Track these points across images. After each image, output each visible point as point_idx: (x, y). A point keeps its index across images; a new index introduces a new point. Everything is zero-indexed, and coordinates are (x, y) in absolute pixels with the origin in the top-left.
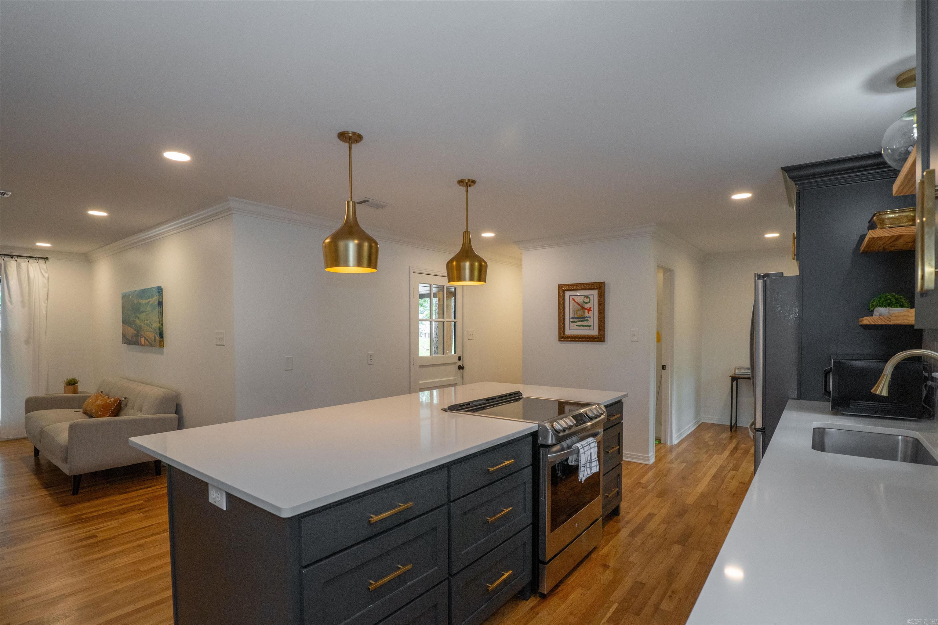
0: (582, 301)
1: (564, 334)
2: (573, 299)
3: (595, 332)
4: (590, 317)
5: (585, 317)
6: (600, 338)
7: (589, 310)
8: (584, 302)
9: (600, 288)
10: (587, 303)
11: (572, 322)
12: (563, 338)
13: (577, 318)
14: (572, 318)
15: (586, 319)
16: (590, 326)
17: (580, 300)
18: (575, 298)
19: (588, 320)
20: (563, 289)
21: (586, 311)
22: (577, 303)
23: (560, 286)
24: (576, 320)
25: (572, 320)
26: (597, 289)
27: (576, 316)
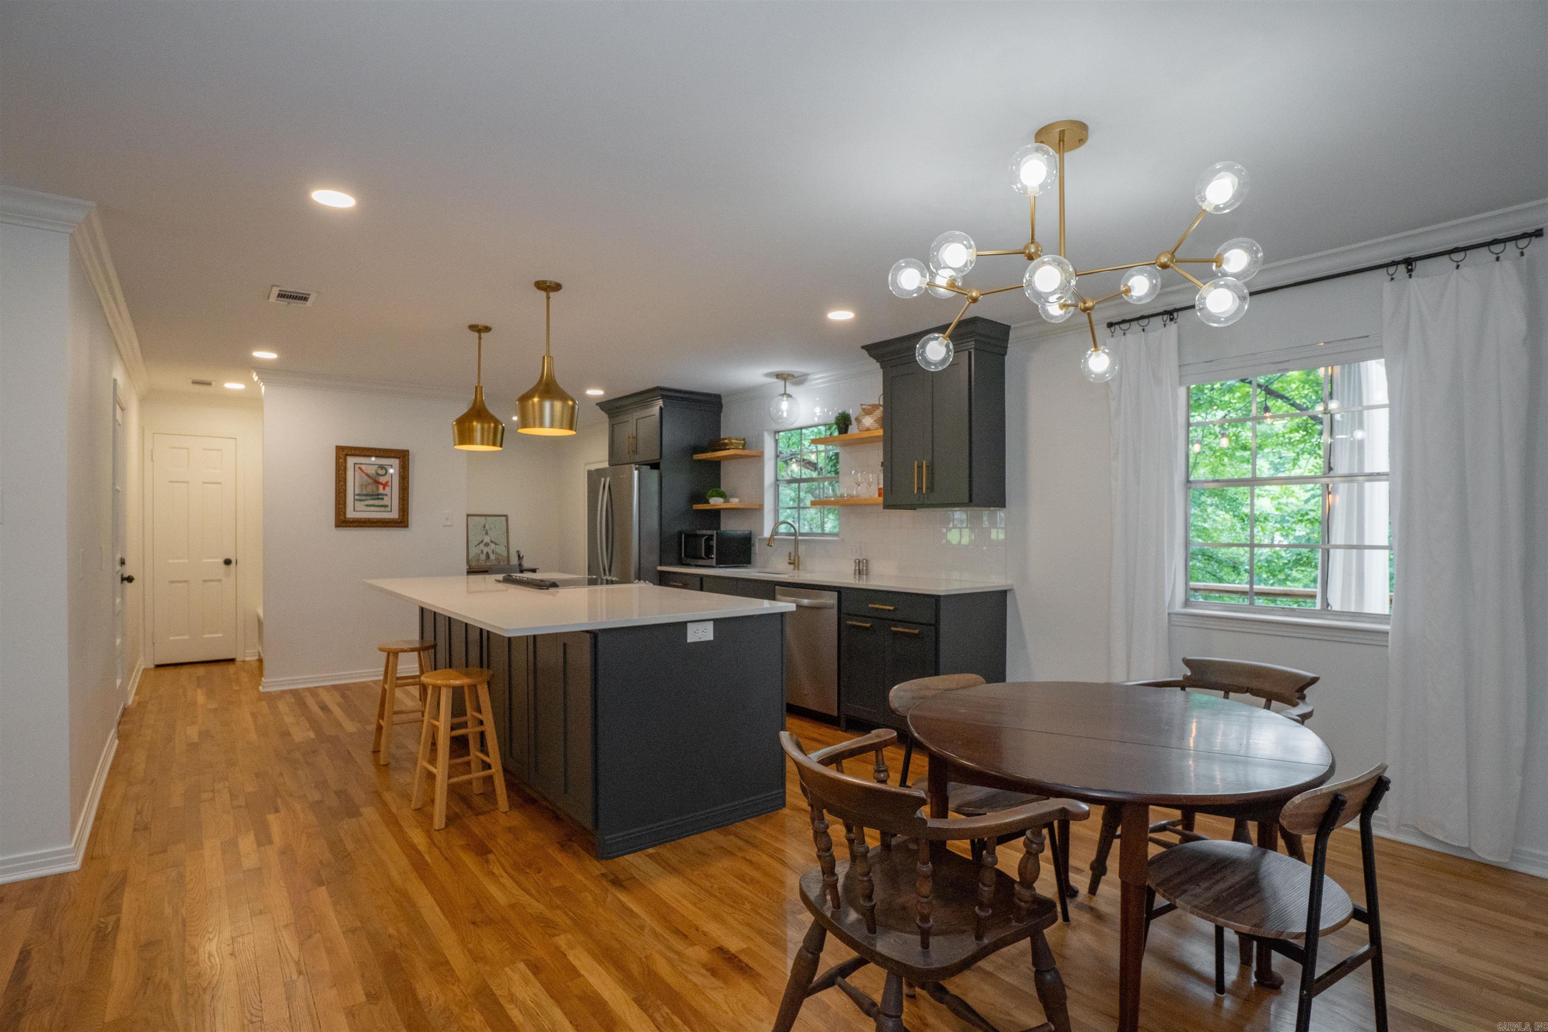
0: (374, 472)
1: (345, 517)
2: (360, 468)
3: (394, 515)
4: (386, 495)
5: (378, 495)
6: (402, 522)
7: (385, 485)
8: (378, 474)
9: (404, 456)
10: (382, 475)
11: (357, 500)
12: (342, 522)
13: (366, 495)
14: (357, 495)
15: (380, 497)
16: (386, 506)
17: (371, 470)
18: (363, 467)
19: (382, 499)
20: (343, 453)
21: (381, 487)
22: (367, 475)
23: (339, 449)
24: (363, 498)
25: (357, 497)
26: (399, 458)
27: (364, 492)
